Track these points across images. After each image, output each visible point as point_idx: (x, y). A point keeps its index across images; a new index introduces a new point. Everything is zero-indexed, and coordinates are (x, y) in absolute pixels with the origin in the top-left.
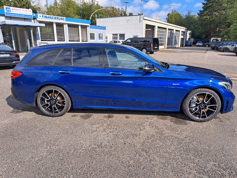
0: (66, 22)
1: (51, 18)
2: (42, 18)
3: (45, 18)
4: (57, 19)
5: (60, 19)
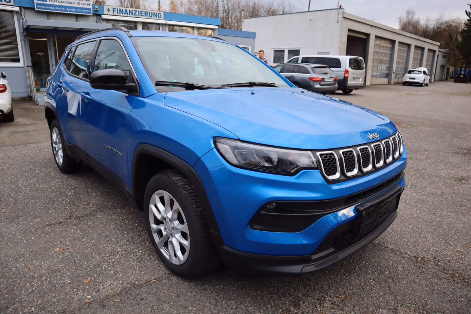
1: (132, 14)
2: (113, 13)
3: (120, 13)
4: (146, 15)
5: (151, 15)
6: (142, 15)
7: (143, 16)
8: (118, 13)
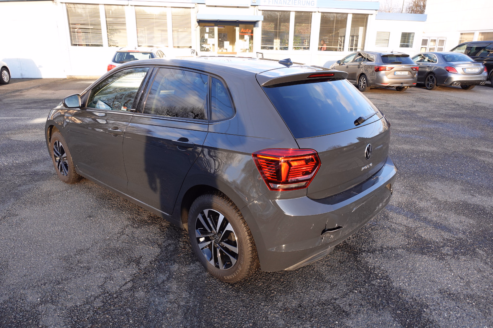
0: (316, 10)
1: (286, 3)
2: (269, 3)
3: (275, 4)
4: (299, 4)
5: (304, 4)
6: (295, 3)
7: (296, 5)
8: (273, 3)
